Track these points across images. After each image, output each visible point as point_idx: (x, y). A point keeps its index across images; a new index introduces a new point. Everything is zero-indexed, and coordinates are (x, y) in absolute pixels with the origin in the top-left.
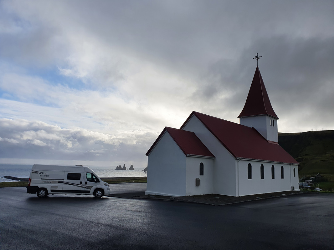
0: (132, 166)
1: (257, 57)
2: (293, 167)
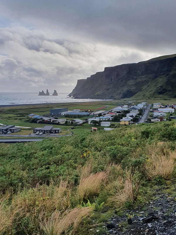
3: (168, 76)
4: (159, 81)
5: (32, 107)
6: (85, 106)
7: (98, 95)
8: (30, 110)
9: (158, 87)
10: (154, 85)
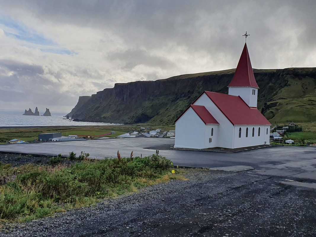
0: (48, 110)
1: (246, 35)
2: (266, 127)
3: (189, 99)
4: (179, 104)
5: (14, 130)
6: (85, 130)
7: (105, 118)
8: (11, 135)
9: (178, 112)
10: (173, 108)
